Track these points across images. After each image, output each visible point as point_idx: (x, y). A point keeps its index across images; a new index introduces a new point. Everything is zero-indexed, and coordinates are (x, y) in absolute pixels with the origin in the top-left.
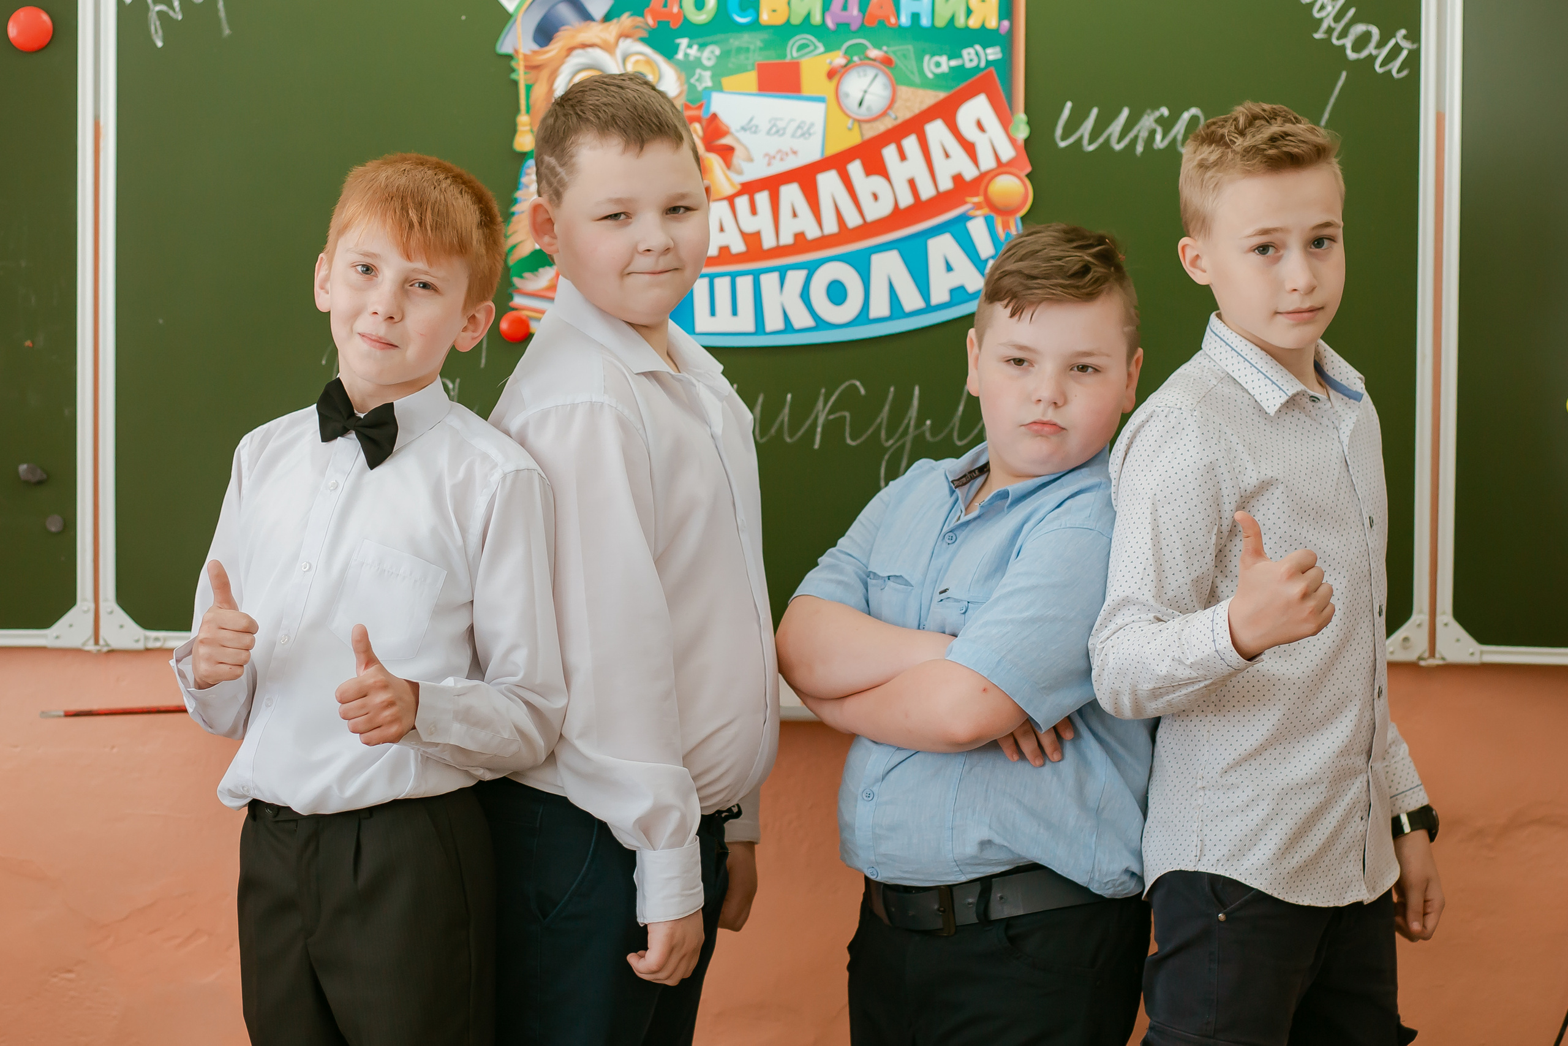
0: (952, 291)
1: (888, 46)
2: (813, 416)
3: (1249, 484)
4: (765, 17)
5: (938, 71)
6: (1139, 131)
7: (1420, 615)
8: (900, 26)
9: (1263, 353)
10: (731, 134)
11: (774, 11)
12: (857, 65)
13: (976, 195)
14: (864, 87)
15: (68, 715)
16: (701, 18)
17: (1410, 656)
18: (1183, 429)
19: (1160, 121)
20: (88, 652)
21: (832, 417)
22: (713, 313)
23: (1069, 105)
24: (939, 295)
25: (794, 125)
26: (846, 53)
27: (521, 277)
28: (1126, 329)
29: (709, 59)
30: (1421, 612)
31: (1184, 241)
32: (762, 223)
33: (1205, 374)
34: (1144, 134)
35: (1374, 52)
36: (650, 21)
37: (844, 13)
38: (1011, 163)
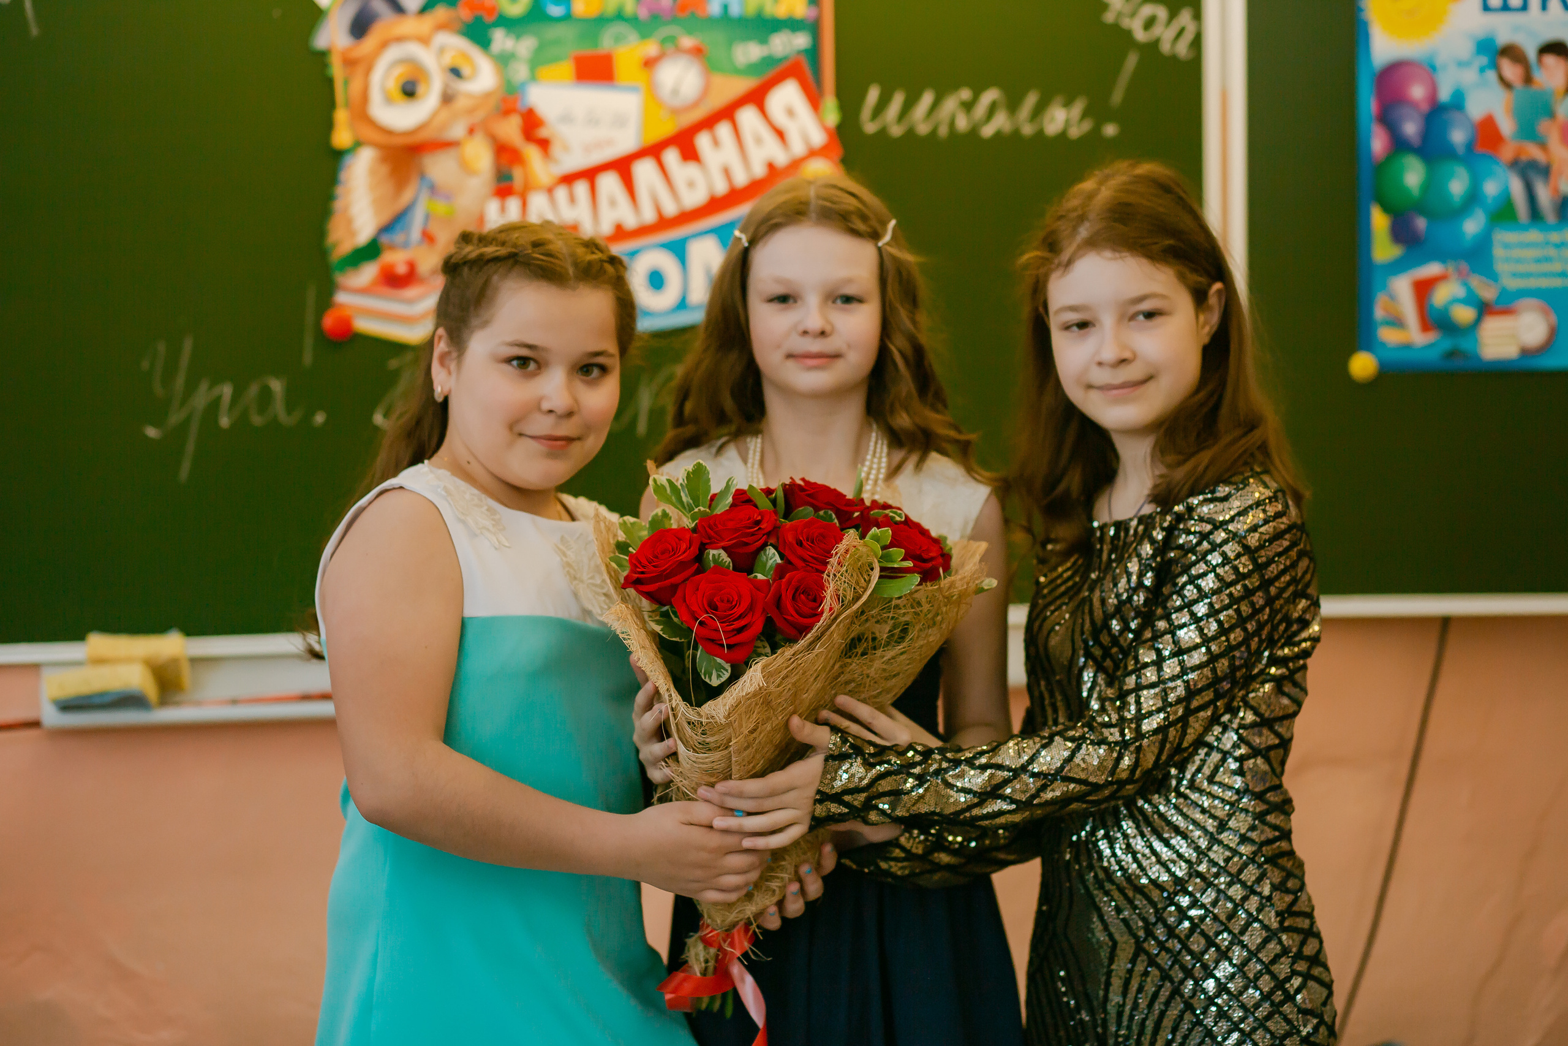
2: (637, 404)
4: (579, 8)
5: (748, 59)
6: (942, 114)
8: (709, 14)
10: (548, 125)
11: (588, 3)
12: (669, 55)
14: (677, 77)
16: (515, 9)
19: (963, 104)
21: (653, 404)
23: (875, 90)
25: (610, 115)
26: (660, 42)
27: (347, 273)
29: (525, 51)
32: (581, 213)
34: (947, 117)
35: (1161, 34)
36: (465, 14)
37: (656, 5)
38: (822, 149)
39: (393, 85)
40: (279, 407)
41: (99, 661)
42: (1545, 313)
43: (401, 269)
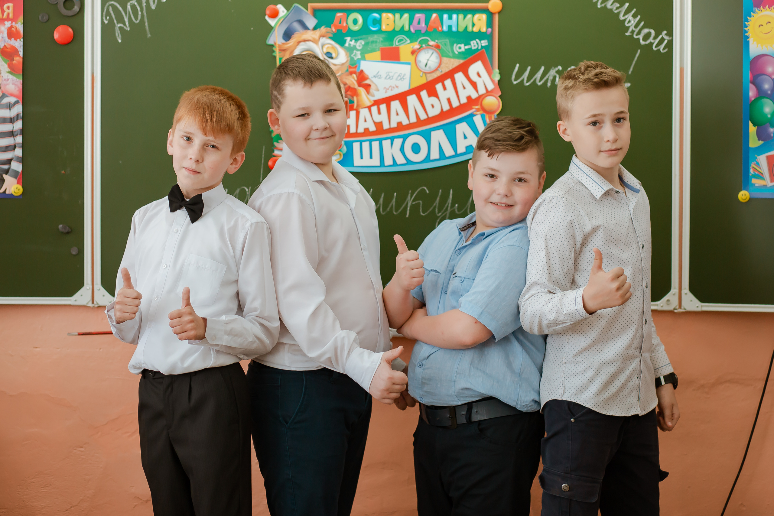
0: (466, 147)
1: (438, 40)
2: (406, 203)
3: (587, 230)
4: (384, 28)
5: (460, 51)
6: (549, 77)
7: (674, 290)
8: (443, 31)
9: (595, 172)
10: (369, 79)
11: (388, 25)
12: (424, 49)
13: (477, 105)
14: (428, 58)
15: (80, 334)
16: (356, 28)
17: (670, 308)
18: (558, 206)
19: (558, 72)
20: (89, 307)
21: (414, 203)
22: (362, 158)
23: (518, 65)
24: (461, 149)
25: (396, 75)
26: (419, 43)
27: (278, 142)
28: (539, 164)
29: (360, 46)
30: (675, 288)
31: (559, 122)
32: (383, 118)
33: (569, 181)
34: (551, 78)
35: (652, 41)
36: (334, 30)
37: (419, 26)
38: (492, 91)
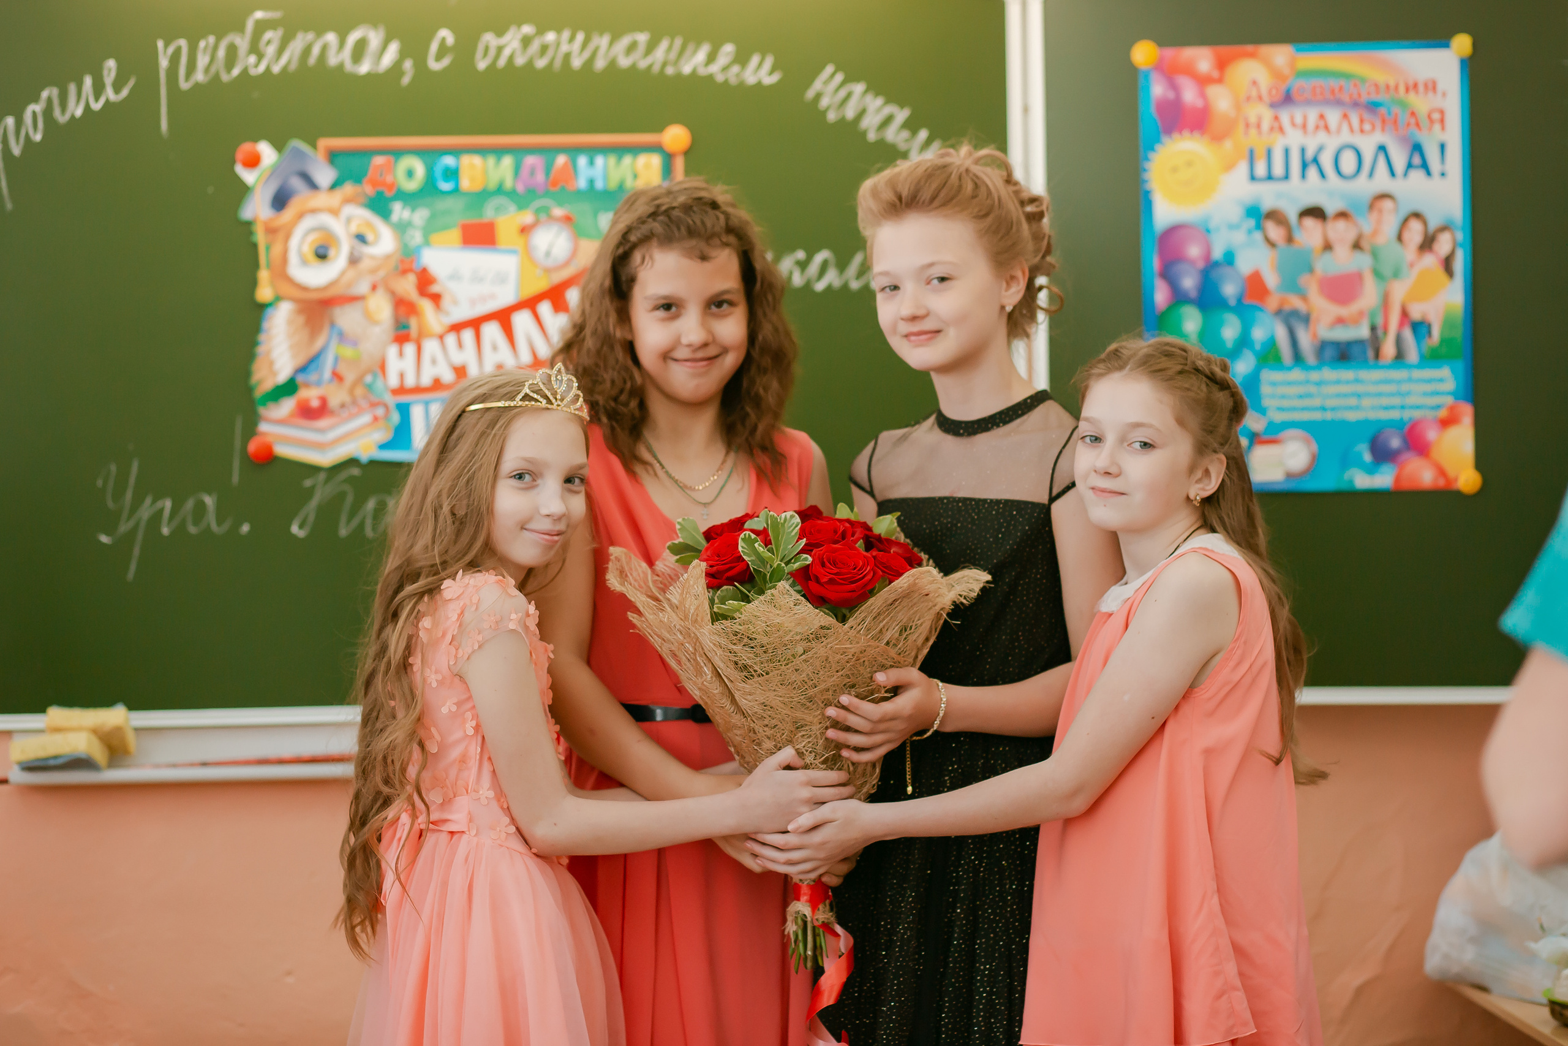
1: (569, 206)
4: (465, 183)
8: (578, 190)
10: (439, 282)
11: (472, 180)
12: (543, 223)
14: (550, 241)
16: (411, 186)
19: (799, 262)
25: (492, 274)
26: (534, 212)
27: (266, 407)
29: (420, 220)
32: (467, 356)
36: (368, 189)
37: (532, 179)
39: (308, 249)
40: (211, 518)
41: (57, 730)
42: (1307, 442)
43: (315, 403)
